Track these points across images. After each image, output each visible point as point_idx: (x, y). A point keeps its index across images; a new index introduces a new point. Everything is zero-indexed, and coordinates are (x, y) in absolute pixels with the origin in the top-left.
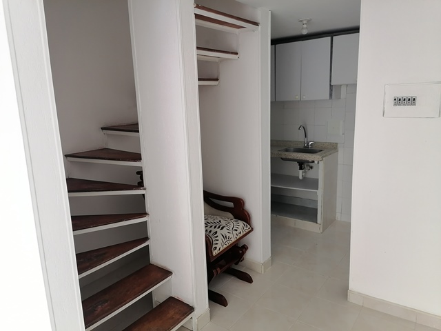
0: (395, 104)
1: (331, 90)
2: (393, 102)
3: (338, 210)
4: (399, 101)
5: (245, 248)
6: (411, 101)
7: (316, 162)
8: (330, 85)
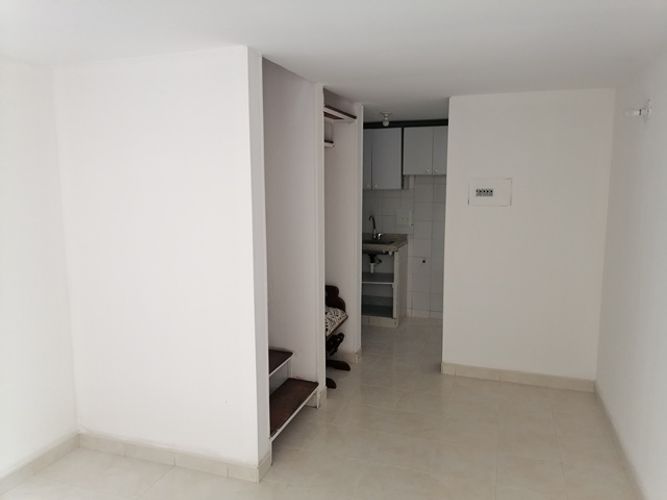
0: (477, 195)
1: (403, 180)
2: (475, 193)
3: (409, 306)
4: (480, 192)
5: (341, 336)
6: (489, 192)
7: (390, 253)
8: (403, 176)
